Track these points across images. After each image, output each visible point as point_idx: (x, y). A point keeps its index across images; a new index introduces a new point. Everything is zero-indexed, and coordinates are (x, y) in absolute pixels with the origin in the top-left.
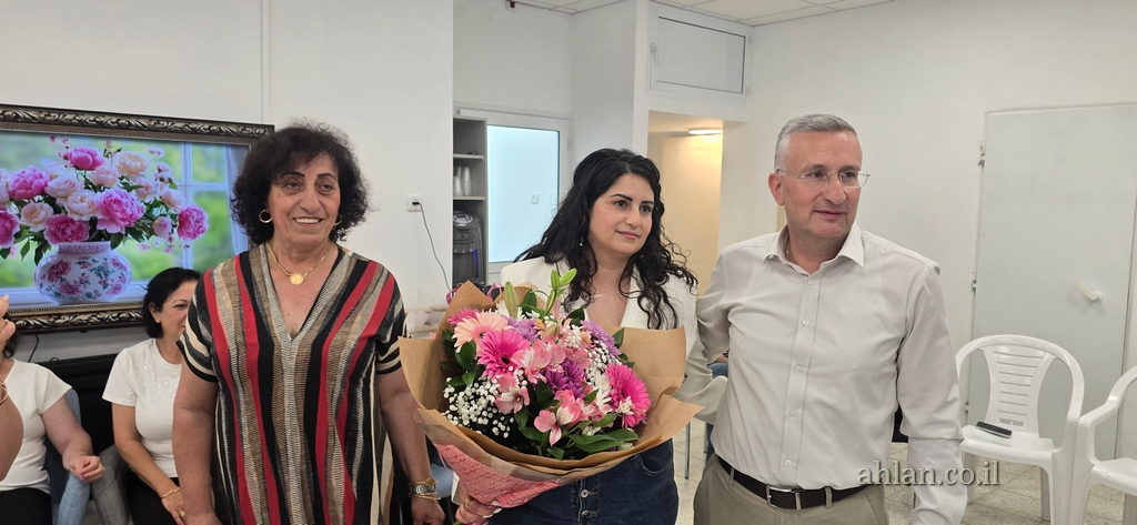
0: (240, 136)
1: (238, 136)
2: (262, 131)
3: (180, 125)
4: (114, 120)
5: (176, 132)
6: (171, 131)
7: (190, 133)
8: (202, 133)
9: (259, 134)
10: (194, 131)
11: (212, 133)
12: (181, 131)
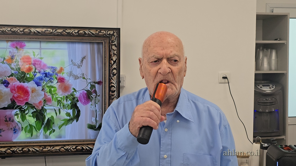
0: (97, 36)
1: (96, 36)
2: (112, 32)
3: (60, 31)
4: (22, 30)
5: (58, 35)
6: (55, 35)
7: (66, 36)
8: (74, 36)
9: (110, 34)
10: (69, 34)
11: (79, 35)
12: (61, 35)
